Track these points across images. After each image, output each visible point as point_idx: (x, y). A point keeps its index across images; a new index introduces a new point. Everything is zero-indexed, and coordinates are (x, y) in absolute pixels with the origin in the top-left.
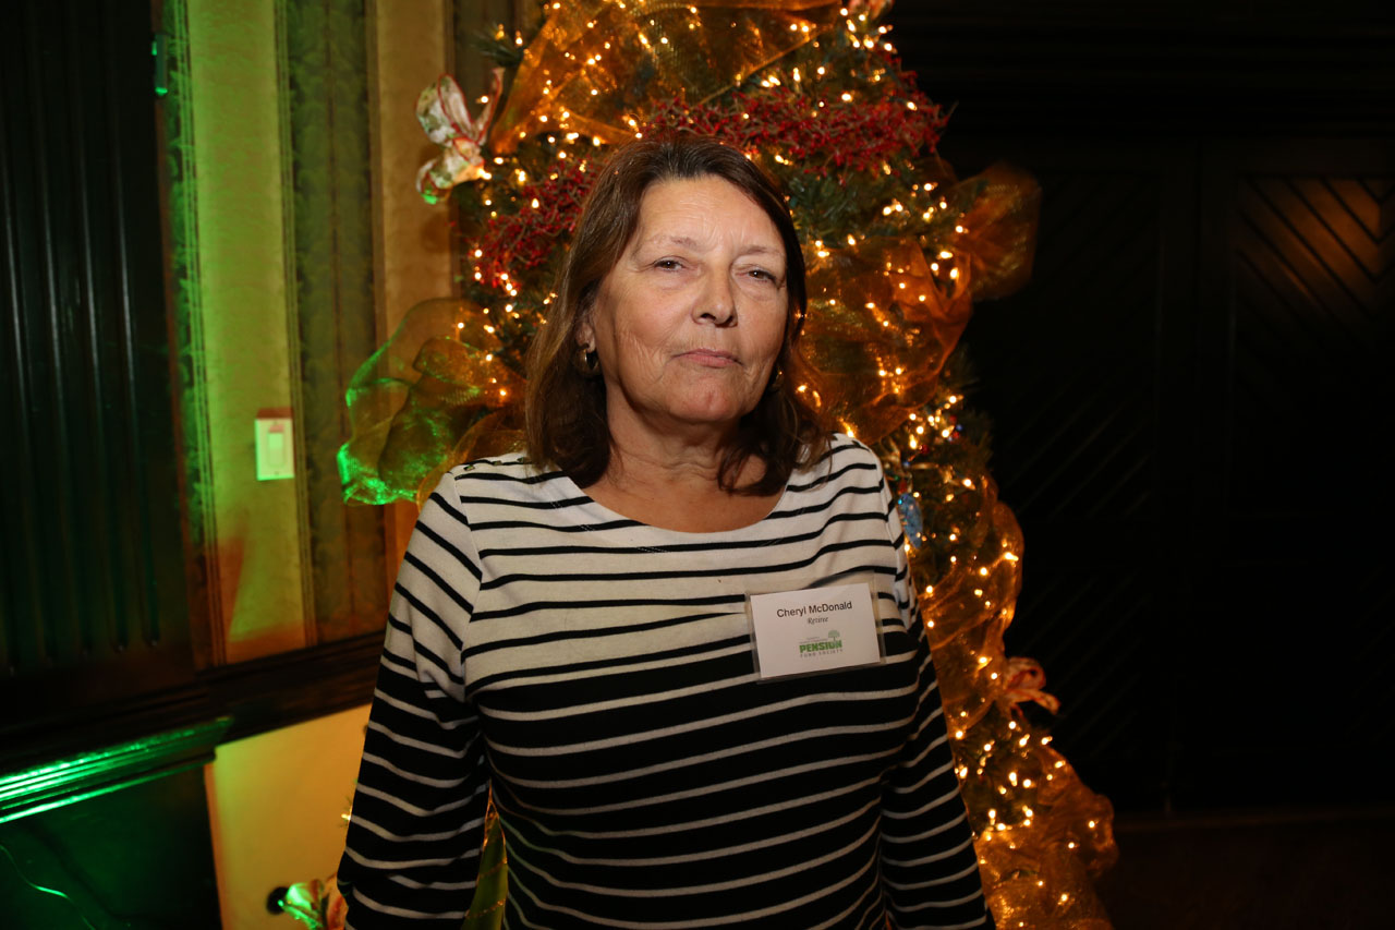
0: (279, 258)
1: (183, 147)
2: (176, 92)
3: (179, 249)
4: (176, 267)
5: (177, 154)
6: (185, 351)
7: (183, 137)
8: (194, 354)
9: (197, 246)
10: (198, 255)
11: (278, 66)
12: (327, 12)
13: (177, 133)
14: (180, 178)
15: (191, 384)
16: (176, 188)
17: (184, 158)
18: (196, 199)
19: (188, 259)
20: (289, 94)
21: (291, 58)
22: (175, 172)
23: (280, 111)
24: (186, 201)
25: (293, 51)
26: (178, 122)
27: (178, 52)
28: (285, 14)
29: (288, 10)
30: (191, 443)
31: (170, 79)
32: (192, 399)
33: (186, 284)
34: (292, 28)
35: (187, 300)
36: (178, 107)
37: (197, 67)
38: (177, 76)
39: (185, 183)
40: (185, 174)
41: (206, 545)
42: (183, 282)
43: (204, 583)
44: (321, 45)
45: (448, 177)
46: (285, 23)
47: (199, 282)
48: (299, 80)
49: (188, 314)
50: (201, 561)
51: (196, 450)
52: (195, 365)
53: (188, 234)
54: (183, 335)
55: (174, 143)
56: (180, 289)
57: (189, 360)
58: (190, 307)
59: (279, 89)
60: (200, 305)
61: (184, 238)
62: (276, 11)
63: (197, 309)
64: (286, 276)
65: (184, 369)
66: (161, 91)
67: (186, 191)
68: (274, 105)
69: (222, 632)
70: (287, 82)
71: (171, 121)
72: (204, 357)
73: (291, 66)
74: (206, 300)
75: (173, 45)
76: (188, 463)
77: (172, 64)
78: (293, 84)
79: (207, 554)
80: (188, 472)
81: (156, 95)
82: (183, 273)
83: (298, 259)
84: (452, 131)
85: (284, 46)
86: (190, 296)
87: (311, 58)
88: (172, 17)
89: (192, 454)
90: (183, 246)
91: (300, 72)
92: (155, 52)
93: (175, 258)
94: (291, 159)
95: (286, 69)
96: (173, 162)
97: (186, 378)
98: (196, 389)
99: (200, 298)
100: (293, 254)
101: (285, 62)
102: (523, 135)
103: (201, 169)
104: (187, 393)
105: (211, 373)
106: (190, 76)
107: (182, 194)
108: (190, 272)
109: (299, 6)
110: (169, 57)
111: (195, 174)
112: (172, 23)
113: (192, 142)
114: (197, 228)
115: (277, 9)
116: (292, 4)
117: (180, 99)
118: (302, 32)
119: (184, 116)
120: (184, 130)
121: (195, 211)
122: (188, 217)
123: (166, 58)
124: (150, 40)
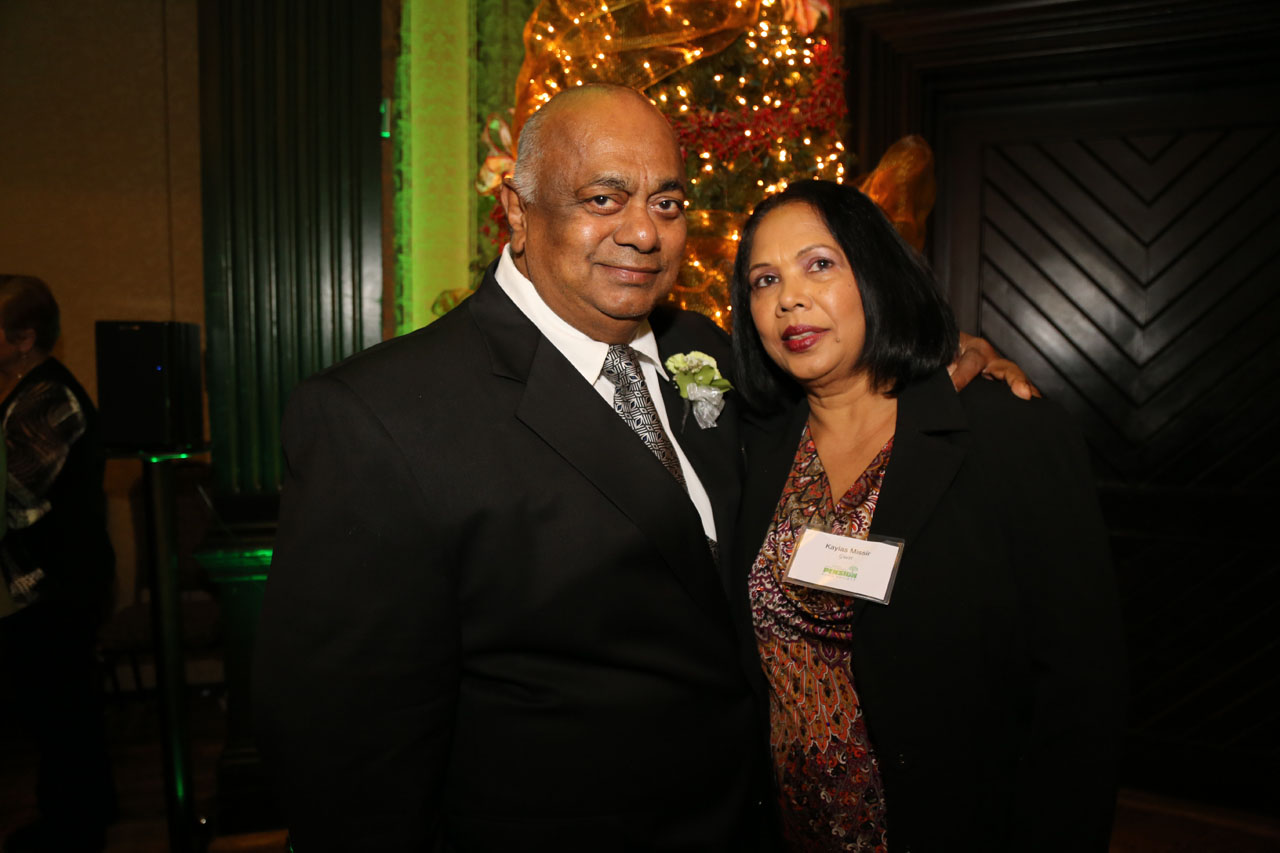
0: (465, 240)
1: (404, 167)
2: (400, 133)
3: (398, 235)
4: (395, 247)
5: (400, 173)
6: (397, 302)
7: (404, 163)
8: (405, 304)
9: (411, 234)
10: (410, 240)
11: (469, 108)
12: (506, 66)
13: (400, 159)
14: (401, 189)
16: (398, 195)
17: (405, 176)
18: (410, 202)
19: (404, 242)
20: (476, 126)
21: (478, 104)
22: (398, 185)
23: (470, 138)
24: (403, 204)
25: (480, 96)
26: (401, 153)
27: (403, 107)
28: (475, 72)
29: (478, 68)
31: (394, 126)
33: (402, 258)
34: (480, 80)
35: (401, 268)
36: (401, 143)
37: (415, 114)
38: (402, 123)
39: (404, 192)
40: (405, 186)
42: (400, 257)
44: (501, 89)
46: (475, 78)
47: (411, 256)
48: (483, 114)
49: (402, 278)
52: (405, 311)
53: (405, 224)
54: (398, 288)
55: (399, 166)
56: (398, 263)
57: (401, 308)
58: (404, 272)
59: (469, 125)
60: (410, 272)
61: (401, 228)
63: (408, 274)
65: (397, 313)
66: (386, 134)
67: (404, 197)
68: (465, 138)
70: (474, 119)
71: (397, 154)
72: (411, 306)
73: (478, 107)
74: (415, 267)
75: (400, 103)
77: (398, 115)
78: (479, 116)
81: (385, 139)
82: (400, 250)
83: (479, 239)
84: (496, 153)
85: (474, 94)
86: (405, 266)
87: (493, 100)
88: (400, 85)
90: (401, 232)
91: (485, 110)
92: (383, 110)
93: (395, 240)
94: (475, 171)
95: (475, 109)
96: (396, 179)
97: (399, 318)
98: (405, 327)
99: (410, 267)
100: (474, 237)
101: (474, 105)
103: (415, 181)
104: (399, 329)
105: (416, 316)
106: (410, 121)
107: (401, 200)
108: (405, 250)
109: (486, 65)
110: (395, 112)
111: (410, 186)
112: (400, 89)
113: (409, 164)
114: (410, 221)
115: (470, 70)
116: (481, 65)
117: (403, 138)
118: (487, 82)
119: (405, 148)
120: (405, 157)
121: (409, 209)
122: (405, 214)
123: (391, 113)
124: (379, 102)
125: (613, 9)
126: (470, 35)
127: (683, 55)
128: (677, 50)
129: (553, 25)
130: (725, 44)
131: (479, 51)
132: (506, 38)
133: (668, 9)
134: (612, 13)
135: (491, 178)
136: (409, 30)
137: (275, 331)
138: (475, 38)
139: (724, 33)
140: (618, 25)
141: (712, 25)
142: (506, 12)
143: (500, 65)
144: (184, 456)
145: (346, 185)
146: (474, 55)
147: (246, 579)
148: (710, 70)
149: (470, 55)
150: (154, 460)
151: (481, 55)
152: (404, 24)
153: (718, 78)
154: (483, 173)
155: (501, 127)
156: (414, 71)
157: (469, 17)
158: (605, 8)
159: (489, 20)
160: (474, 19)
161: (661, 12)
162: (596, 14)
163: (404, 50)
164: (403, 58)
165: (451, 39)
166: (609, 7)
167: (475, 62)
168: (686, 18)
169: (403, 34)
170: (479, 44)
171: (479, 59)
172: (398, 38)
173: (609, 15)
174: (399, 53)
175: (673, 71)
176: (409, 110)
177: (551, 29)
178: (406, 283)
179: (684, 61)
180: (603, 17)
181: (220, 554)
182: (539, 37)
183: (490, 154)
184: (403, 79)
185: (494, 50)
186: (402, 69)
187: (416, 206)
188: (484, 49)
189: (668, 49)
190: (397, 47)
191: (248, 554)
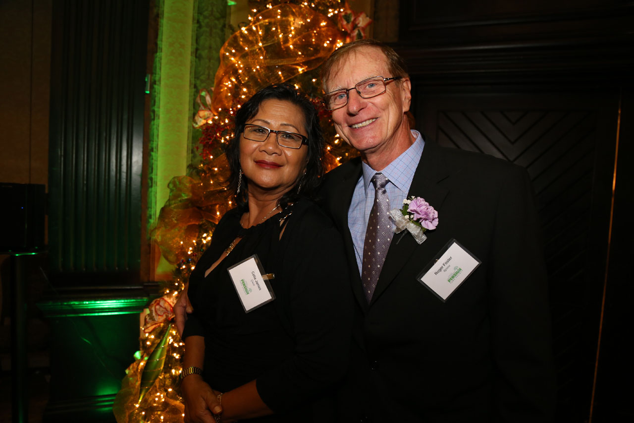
0: (185, 146)
1: (156, 109)
2: (155, 91)
3: (152, 142)
4: (150, 148)
5: (154, 111)
6: (151, 175)
7: (156, 106)
8: (153, 177)
9: (158, 142)
11: (190, 81)
12: (210, 61)
13: (154, 105)
14: (154, 119)
15: (152, 186)
16: (152, 122)
17: (156, 113)
18: (158, 126)
19: (154, 146)
20: (194, 90)
21: (195, 78)
22: (152, 117)
23: (190, 96)
24: (155, 127)
25: (196, 75)
26: (155, 102)
27: (157, 79)
28: (194, 63)
29: (196, 61)
30: (149, 206)
31: (152, 88)
32: (151, 192)
33: (153, 154)
34: (196, 68)
35: (153, 159)
36: (155, 96)
37: (162, 83)
38: (156, 86)
39: (155, 121)
40: (156, 118)
41: (152, 240)
42: (152, 153)
43: (150, 253)
44: (207, 72)
45: (197, 124)
46: (194, 66)
47: (157, 153)
48: (198, 85)
49: (153, 164)
50: (149, 245)
51: (151, 208)
52: (153, 180)
53: (155, 137)
54: (150, 170)
55: (153, 108)
56: (151, 155)
57: (151, 179)
58: (154, 161)
59: (190, 89)
60: (157, 161)
61: (153, 139)
62: (191, 63)
63: (156, 162)
64: (187, 151)
65: (149, 181)
66: (148, 92)
67: (156, 123)
68: (188, 94)
69: (154, 270)
70: (193, 86)
71: (153, 101)
72: (157, 178)
73: (195, 81)
74: (159, 159)
75: (155, 77)
76: (148, 212)
77: (155, 83)
78: (195, 87)
79: (152, 243)
80: (148, 215)
81: (147, 94)
82: (152, 150)
84: (203, 108)
85: (193, 74)
86: (154, 158)
87: (202, 77)
88: (156, 68)
89: (150, 209)
90: (153, 141)
91: (198, 82)
92: (146, 80)
93: (150, 145)
94: (192, 112)
95: (193, 82)
96: (152, 114)
97: (150, 184)
98: (153, 188)
99: (157, 158)
100: (191, 145)
101: (193, 80)
102: (220, 109)
103: (161, 116)
104: (150, 189)
105: (159, 183)
106: (160, 86)
107: (154, 124)
108: (154, 150)
109: (200, 60)
110: (152, 81)
111: (159, 118)
112: (156, 70)
113: (159, 107)
114: (158, 136)
115: (191, 62)
116: (197, 60)
117: (156, 93)
118: (200, 69)
119: (157, 99)
120: (157, 104)
121: (158, 130)
122: (155, 132)
123: (151, 81)
124: (145, 76)
125: (264, 46)
126: (192, 45)
127: (298, 69)
128: (295, 66)
129: (234, 49)
130: (318, 65)
131: (196, 53)
132: (210, 48)
133: (291, 47)
134: (264, 47)
135: (200, 121)
136: (162, 41)
137: (85, 189)
138: (195, 47)
139: (318, 60)
140: (267, 53)
141: (313, 55)
142: (211, 35)
143: (207, 60)
144: (33, 254)
145: (125, 117)
146: (194, 55)
147: (64, 316)
148: (310, 76)
149: (191, 55)
150: (17, 255)
151: (197, 55)
152: (159, 37)
153: (314, 80)
154: (196, 118)
155: (206, 95)
156: (164, 61)
157: (192, 37)
158: (260, 44)
159: (203, 38)
160: (195, 38)
161: (289, 48)
162: (256, 47)
163: (159, 51)
164: (158, 54)
165: (183, 46)
166: (263, 44)
167: (194, 58)
168: (300, 51)
169: (159, 42)
170: (197, 50)
171: (196, 57)
172: (156, 44)
173: (263, 48)
174: (156, 52)
175: (293, 77)
176: (160, 80)
177: (233, 51)
178: (154, 166)
179: (298, 72)
180: (260, 49)
181: (50, 303)
182: (227, 54)
183: (200, 108)
184: (158, 65)
185: (204, 53)
186: (157, 59)
187: (161, 129)
188: (199, 52)
189: (290, 66)
190: (155, 49)
191: (65, 304)
